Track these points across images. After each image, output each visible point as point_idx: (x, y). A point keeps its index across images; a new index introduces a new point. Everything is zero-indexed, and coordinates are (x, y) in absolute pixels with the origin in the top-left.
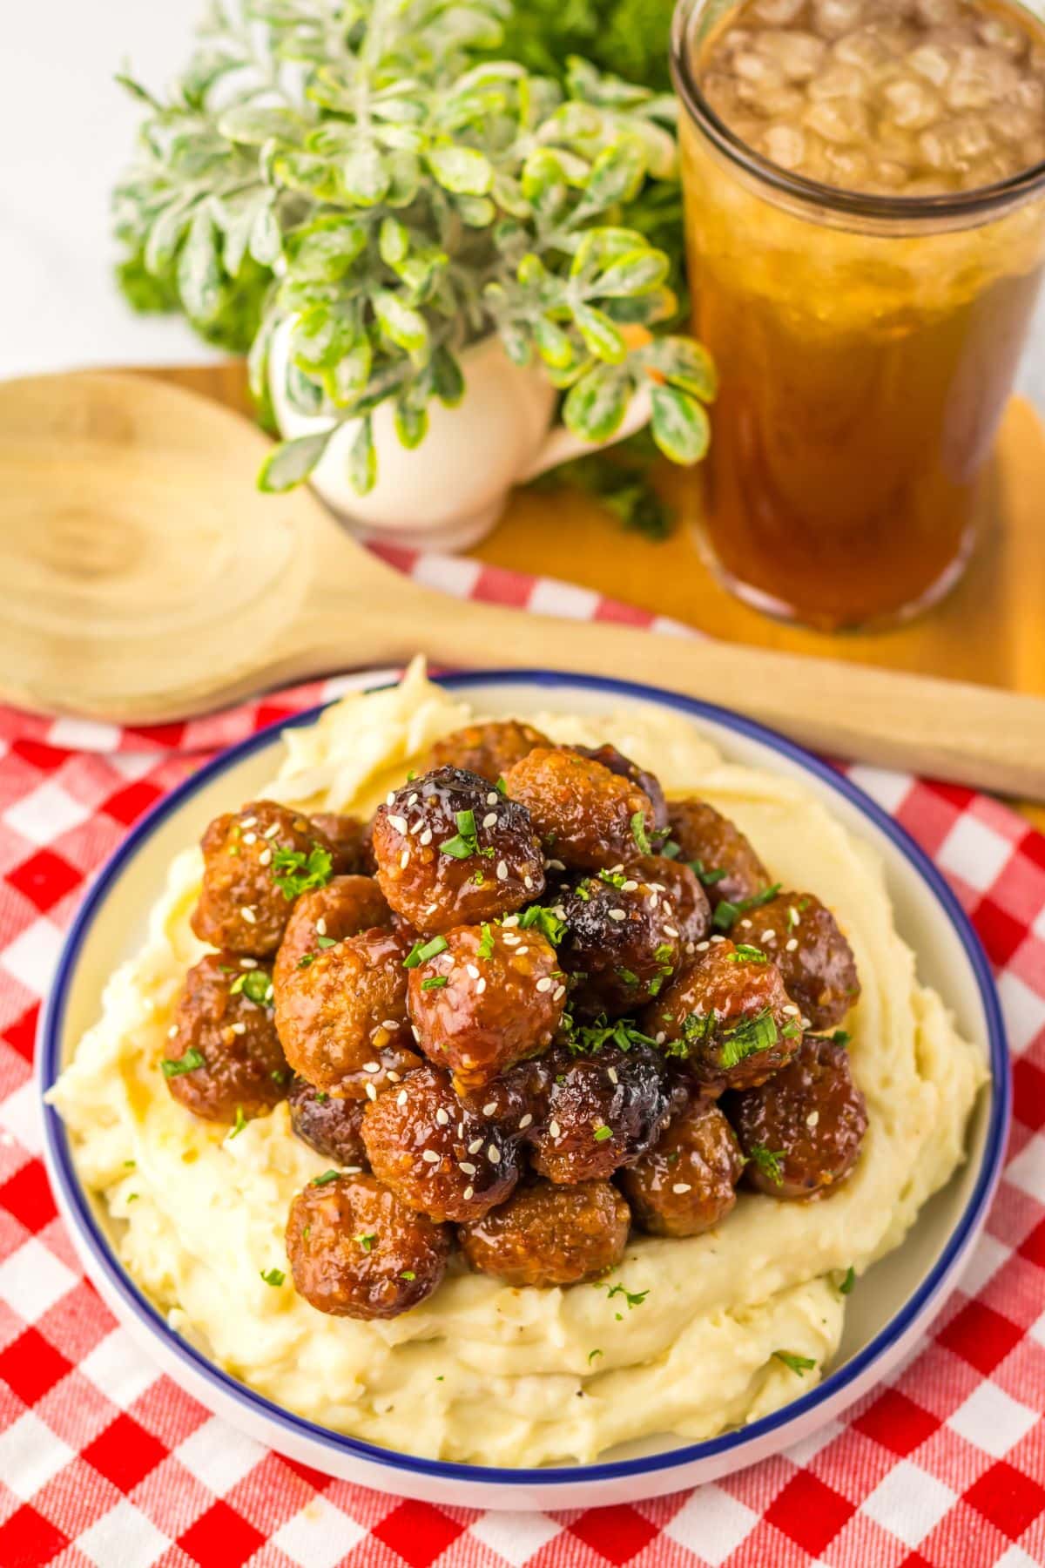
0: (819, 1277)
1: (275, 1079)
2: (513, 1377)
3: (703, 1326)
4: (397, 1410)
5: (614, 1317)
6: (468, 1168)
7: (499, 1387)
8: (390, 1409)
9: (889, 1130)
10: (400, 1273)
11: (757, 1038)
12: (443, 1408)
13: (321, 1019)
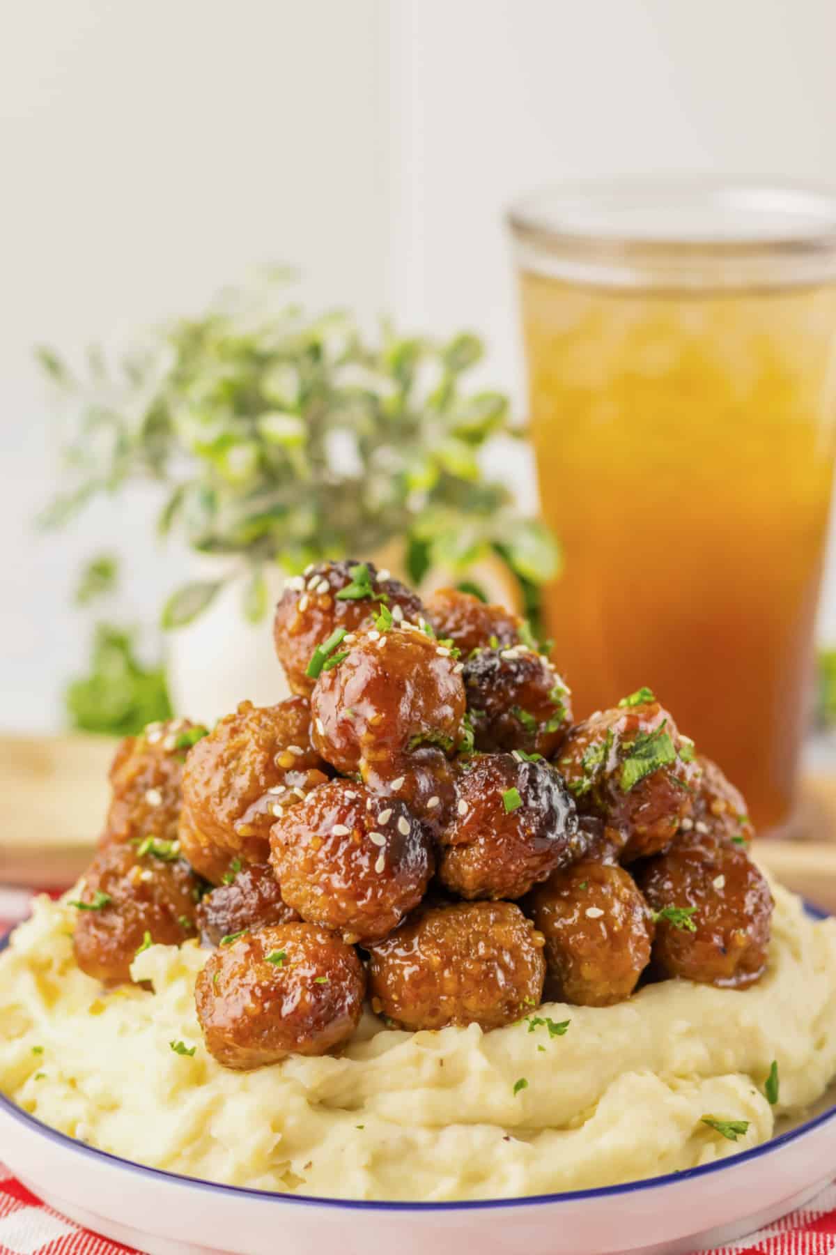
0: (741, 1072)
1: (183, 924)
2: (437, 1126)
3: (631, 1078)
4: (315, 1165)
5: (536, 1048)
6: (378, 839)
7: (423, 1137)
8: (309, 1166)
9: (796, 955)
10: (313, 978)
11: (655, 753)
12: (365, 1159)
13: (226, 755)
